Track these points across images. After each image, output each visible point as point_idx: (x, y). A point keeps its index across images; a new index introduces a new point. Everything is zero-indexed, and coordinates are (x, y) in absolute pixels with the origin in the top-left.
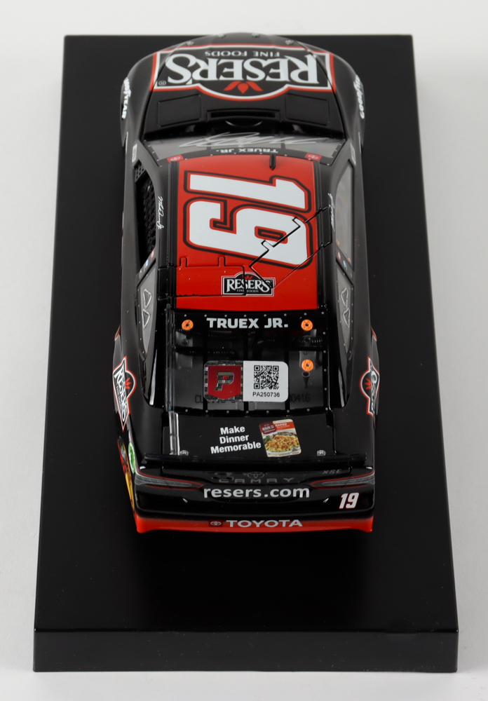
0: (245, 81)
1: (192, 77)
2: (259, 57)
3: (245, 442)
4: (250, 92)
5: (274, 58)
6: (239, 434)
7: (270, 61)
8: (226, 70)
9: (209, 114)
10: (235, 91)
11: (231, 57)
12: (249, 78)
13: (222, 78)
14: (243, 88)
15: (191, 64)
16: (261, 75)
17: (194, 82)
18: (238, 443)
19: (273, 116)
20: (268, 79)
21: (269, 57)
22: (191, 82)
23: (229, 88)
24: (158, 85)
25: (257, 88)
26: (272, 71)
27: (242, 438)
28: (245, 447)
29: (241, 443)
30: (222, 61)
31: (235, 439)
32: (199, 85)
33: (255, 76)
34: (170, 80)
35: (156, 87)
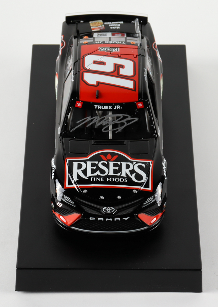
0: (108, 161)
1: (134, 166)
2: (101, 177)
3: (110, 24)
4: (105, 154)
5: (94, 177)
6: (112, 26)
7: (95, 174)
8: (117, 168)
9: (125, 143)
10: (113, 154)
11: (115, 177)
12: (106, 163)
13: (119, 163)
14: (109, 157)
15: (134, 175)
16: (100, 165)
17: (132, 162)
18: (113, 24)
19: (95, 142)
20: (97, 162)
21: (96, 177)
22: (134, 163)
23: (115, 157)
24: (149, 163)
25: (102, 157)
26: (95, 168)
27: (111, 25)
28: (110, 23)
29: (112, 24)
30: (119, 174)
31: (114, 25)
32: (130, 159)
33: (103, 164)
34: (144, 165)
35: (151, 162)
